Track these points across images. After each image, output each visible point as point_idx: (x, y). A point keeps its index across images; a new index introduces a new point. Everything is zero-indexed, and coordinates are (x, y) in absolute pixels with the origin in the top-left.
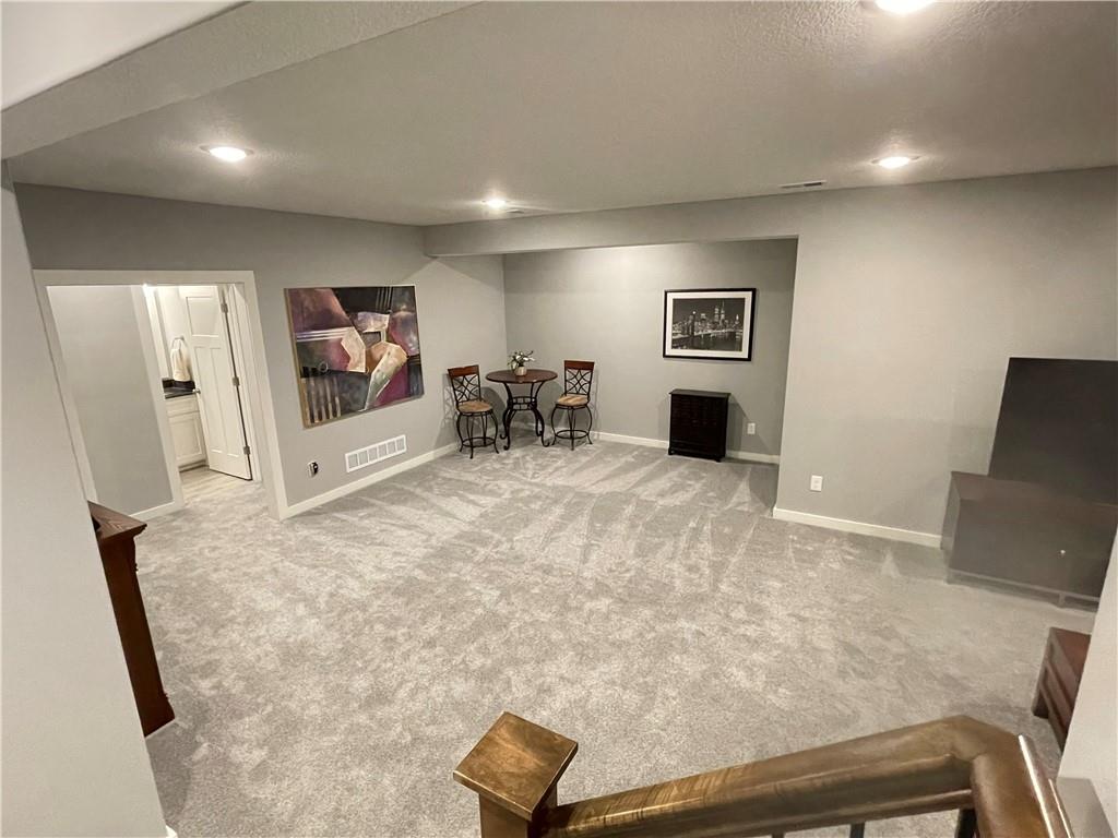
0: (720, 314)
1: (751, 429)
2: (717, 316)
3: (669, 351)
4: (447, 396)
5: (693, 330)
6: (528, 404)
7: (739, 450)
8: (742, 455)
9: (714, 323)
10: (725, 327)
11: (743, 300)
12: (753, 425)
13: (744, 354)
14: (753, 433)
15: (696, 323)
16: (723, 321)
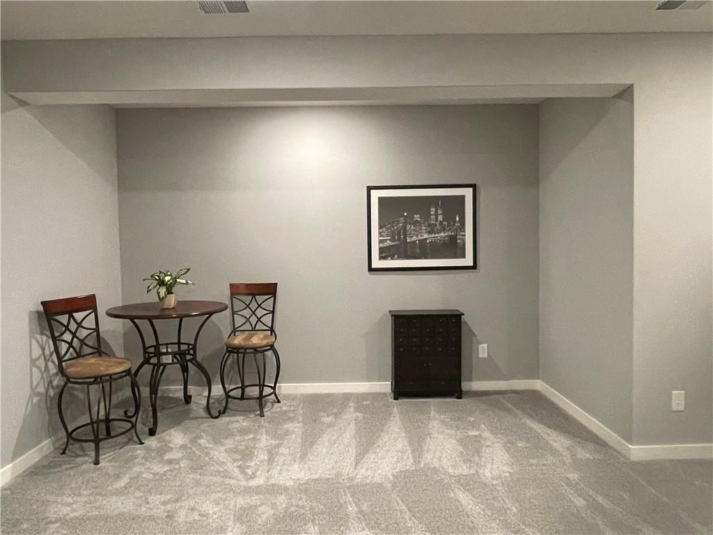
0: (436, 215)
1: (483, 350)
2: (433, 217)
3: (377, 263)
4: (37, 352)
5: (405, 236)
6: (174, 355)
7: (471, 380)
8: (477, 385)
9: (429, 225)
10: (444, 230)
11: (462, 198)
12: (485, 345)
13: (468, 261)
14: (486, 356)
15: (408, 227)
16: (441, 223)
